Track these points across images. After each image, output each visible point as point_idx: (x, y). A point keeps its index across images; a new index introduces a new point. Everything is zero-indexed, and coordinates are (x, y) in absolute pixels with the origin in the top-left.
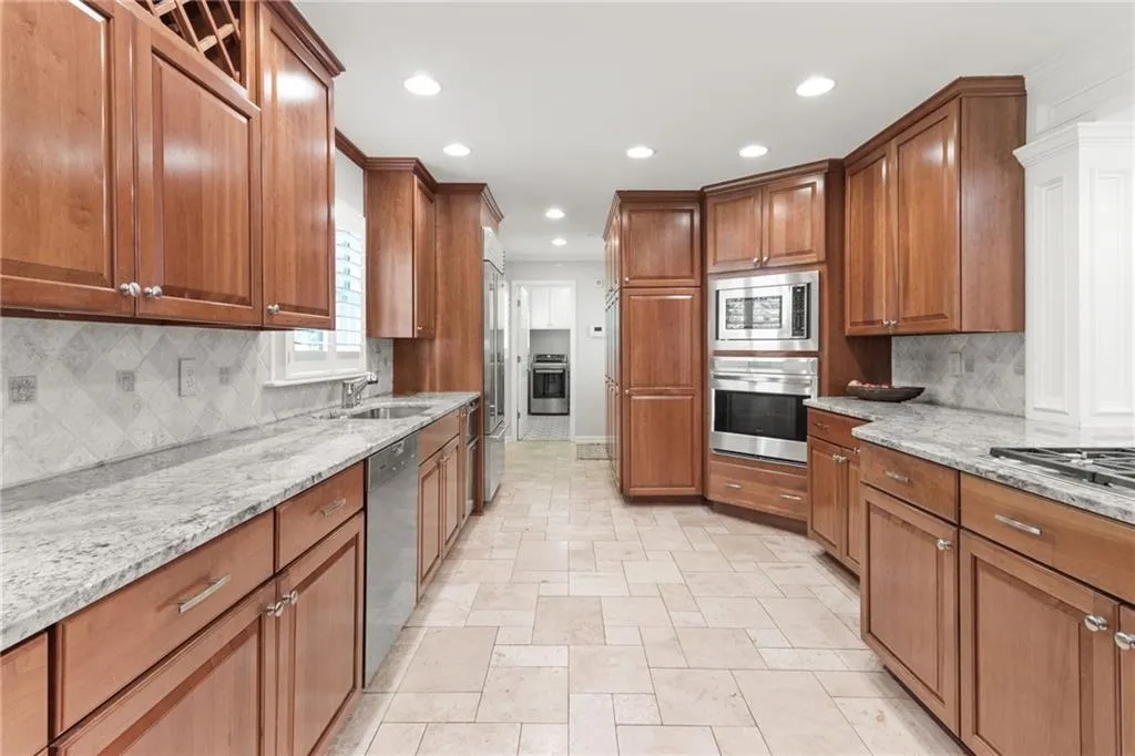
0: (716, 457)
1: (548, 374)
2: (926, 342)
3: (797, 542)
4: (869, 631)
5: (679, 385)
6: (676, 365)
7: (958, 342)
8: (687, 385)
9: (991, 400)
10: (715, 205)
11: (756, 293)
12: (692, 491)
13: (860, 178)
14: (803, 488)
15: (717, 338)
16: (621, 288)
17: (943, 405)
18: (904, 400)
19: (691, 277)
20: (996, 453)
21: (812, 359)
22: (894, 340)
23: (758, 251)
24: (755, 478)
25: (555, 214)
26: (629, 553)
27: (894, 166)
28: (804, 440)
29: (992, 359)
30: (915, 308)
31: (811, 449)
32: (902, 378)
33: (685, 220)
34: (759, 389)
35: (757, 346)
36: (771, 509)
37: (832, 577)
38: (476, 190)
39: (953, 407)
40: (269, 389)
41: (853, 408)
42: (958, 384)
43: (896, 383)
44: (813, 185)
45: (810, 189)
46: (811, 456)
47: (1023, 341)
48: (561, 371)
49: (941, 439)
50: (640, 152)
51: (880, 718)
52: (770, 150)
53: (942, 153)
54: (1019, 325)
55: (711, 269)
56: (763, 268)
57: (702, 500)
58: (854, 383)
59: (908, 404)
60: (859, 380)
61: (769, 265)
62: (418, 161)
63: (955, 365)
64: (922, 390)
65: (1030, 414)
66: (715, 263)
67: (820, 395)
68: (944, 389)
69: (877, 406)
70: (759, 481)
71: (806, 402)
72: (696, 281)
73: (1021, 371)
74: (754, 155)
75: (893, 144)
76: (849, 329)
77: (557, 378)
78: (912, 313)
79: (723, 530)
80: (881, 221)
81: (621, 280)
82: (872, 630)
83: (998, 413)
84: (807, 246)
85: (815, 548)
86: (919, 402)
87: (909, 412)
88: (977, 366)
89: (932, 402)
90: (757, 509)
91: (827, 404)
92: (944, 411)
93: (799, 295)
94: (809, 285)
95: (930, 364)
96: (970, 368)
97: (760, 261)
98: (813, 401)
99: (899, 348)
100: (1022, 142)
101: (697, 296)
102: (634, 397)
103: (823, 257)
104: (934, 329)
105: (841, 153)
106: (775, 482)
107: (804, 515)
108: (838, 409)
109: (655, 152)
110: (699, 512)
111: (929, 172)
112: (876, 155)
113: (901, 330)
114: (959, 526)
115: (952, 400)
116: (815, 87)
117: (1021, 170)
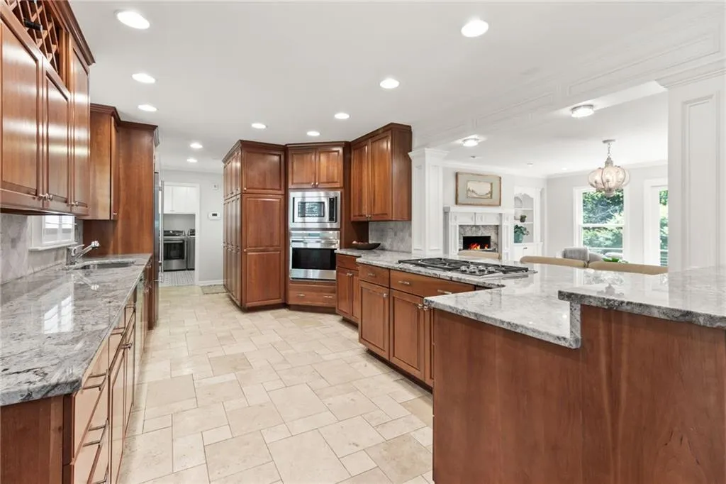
0: (292, 282)
1: (171, 244)
2: (382, 224)
3: (331, 317)
4: (362, 337)
5: (273, 246)
6: (272, 235)
7: (392, 224)
8: (277, 246)
9: (402, 247)
10: (292, 154)
11: (307, 200)
12: (279, 301)
13: (357, 152)
14: (333, 292)
15: (293, 222)
16: (242, 193)
17: (387, 250)
18: (374, 248)
19: (280, 190)
20: (400, 262)
21: (336, 232)
22: (370, 223)
23: (313, 179)
24: (313, 290)
25: (196, 146)
26: (251, 333)
27: (370, 148)
28: (334, 269)
29: (402, 231)
30: (377, 211)
31: (337, 272)
32: (372, 240)
33: (276, 158)
34: (309, 246)
35: (309, 226)
36: (319, 304)
37: (346, 328)
38: (151, 129)
39: (390, 250)
40: (33, 252)
41: (355, 253)
42: (392, 242)
43: (370, 242)
44: (338, 151)
45: (337, 153)
46: (337, 275)
47: (411, 224)
48: (181, 242)
49: (385, 260)
50: (259, 126)
51: (366, 366)
52: (321, 134)
53: (387, 145)
54: (410, 218)
55: (290, 186)
56: (315, 188)
57: (285, 305)
58: (354, 242)
59: (374, 250)
60: (356, 241)
61: (319, 187)
62: (115, 109)
63: (391, 234)
64: (379, 244)
65: (413, 252)
66: (293, 183)
67: (341, 248)
68: (387, 244)
69: (364, 251)
70: (314, 291)
71: (335, 251)
72: (282, 192)
73: (410, 235)
74: (313, 135)
75: (370, 141)
76: (353, 219)
77: (177, 246)
78: (376, 212)
79: (297, 317)
80: (365, 173)
81: (242, 189)
82: (363, 337)
83: (404, 252)
84: (336, 180)
85: (340, 318)
86: (379, 249)
87: (375, 253)
88: (398, 234)
89: (383, 249)
90: (313, 305)
91: (343, 252)
92: (387, 252)
93: (332, 202)
94: (336, 198)
95: (382, 234)
96: (395, 235)
97: (315, 184)
98: (338, 251)
99: (371, 226)
100: (411, 151)
101: (283, 200)
102: (249, 254)
103: (342, 185)
104: (383, 219)
105: (350, 139)
106: (321, 291)
107: (334, 304)
108: (349, 253)
109: (267, 127)
110: (284, 311)
111: (382, 152)
112: (363, 143)
113: (373, 219)
114: (390, 288)
115: (389, 248)
116: (342, 116)
117: (410, 161)
